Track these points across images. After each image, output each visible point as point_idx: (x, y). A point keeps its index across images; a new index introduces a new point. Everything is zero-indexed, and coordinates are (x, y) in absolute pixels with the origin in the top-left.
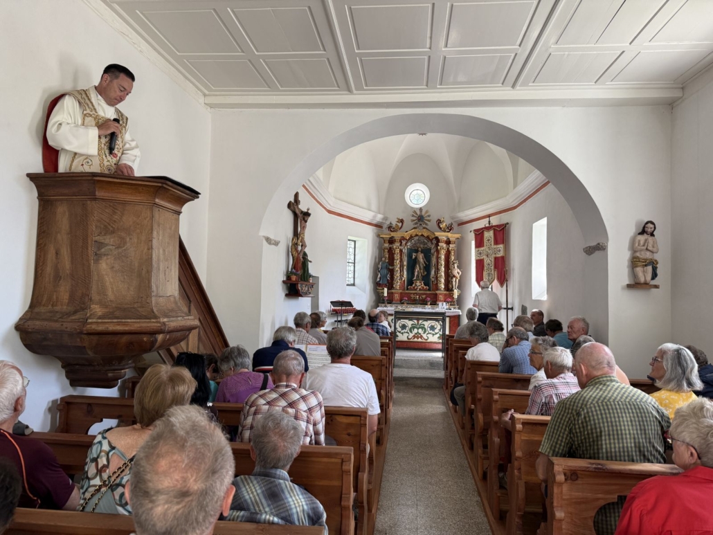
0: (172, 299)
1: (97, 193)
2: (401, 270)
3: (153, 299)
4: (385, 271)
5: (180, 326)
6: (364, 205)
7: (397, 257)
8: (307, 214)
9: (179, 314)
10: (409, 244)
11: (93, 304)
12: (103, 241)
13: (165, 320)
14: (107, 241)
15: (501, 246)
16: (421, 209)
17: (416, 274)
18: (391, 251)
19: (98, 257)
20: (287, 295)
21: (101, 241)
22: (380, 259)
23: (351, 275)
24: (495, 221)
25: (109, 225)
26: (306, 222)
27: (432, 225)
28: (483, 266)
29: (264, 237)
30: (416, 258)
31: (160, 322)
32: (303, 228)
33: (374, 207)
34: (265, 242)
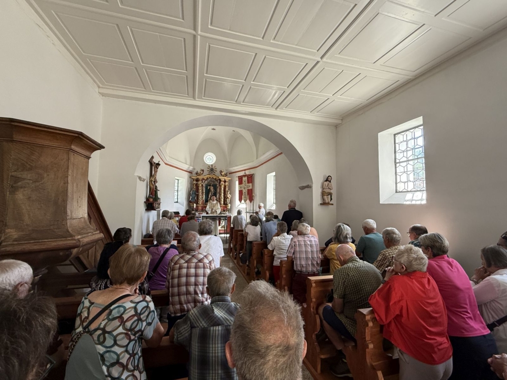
0: (83, 220)
1: (14, 136)
2: (202, 195)
3: (68, 221)
4: (194, 195)
5: (91, 241)
6: (184, 161)
7: (200, 188)
8: (158, 164)
9: (89, 231)
10: (206, 182)
11: (8, 228)
12: (20, 176)
13: (79, 237)
14: (24, 176)
15: (251, 184)
16: (212, 165)
17: (209, 197)
18: (197, 186)
19: (14, 189)
20: (146, 210)
21: (18, 176)
22: (191, 189)
23: (176, 197)
24: (248, 173)
25: (27, 163)
26: (157, 168)
27: (218, 173)
28: (242, 193)
29: (138, 176)
30: (209, 189)
31: (75, 240)
32: (156, 172)
33: (188, 162)
34: (138, 179)
